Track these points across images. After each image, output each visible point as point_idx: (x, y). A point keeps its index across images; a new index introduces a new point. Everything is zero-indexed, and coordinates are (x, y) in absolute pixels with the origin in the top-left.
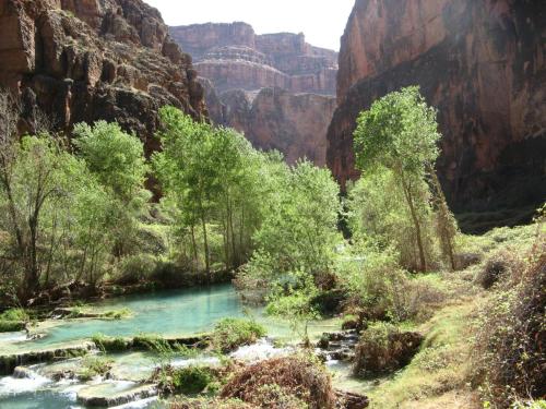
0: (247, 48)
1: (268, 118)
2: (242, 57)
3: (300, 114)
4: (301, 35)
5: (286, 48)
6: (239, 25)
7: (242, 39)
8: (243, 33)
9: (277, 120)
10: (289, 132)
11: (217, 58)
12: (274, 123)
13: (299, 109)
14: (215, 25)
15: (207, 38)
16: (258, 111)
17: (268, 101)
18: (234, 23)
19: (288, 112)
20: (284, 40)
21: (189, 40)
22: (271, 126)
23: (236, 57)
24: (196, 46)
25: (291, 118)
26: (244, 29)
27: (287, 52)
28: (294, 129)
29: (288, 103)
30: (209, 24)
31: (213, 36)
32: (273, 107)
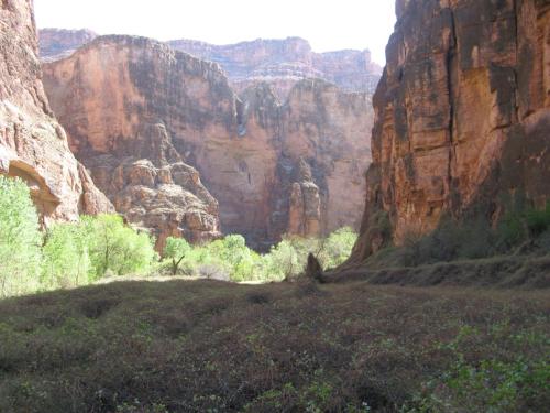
0: (301, 65)
1: (304, 120)
2: (295, 74)
3: (352, 119)
4: (367, 52)
5: (349, 66)
6: (293, 40)
7: (297, 56)
8: (298, 49)
9: (317, 125)
10: (336, 142)
11: (265, 74)
12: (313, 128)
13: (350, 112)
14: (266, 42)
15: (256, 55)
16: (290, 110)
17: (304, 97)
18: (289, 38)
19: (334, 114)
20: (347, 58)
21: (236, 59)
22: (308, 132)
23: (287, 73)
24: (244, 65)
25: (339, 124)
26: (299, 44)
27: (350, 71)
28: (344, 138)
29: (334, 101)
30: (259, 40)
31: (263, 53)
32: (312, 106)
